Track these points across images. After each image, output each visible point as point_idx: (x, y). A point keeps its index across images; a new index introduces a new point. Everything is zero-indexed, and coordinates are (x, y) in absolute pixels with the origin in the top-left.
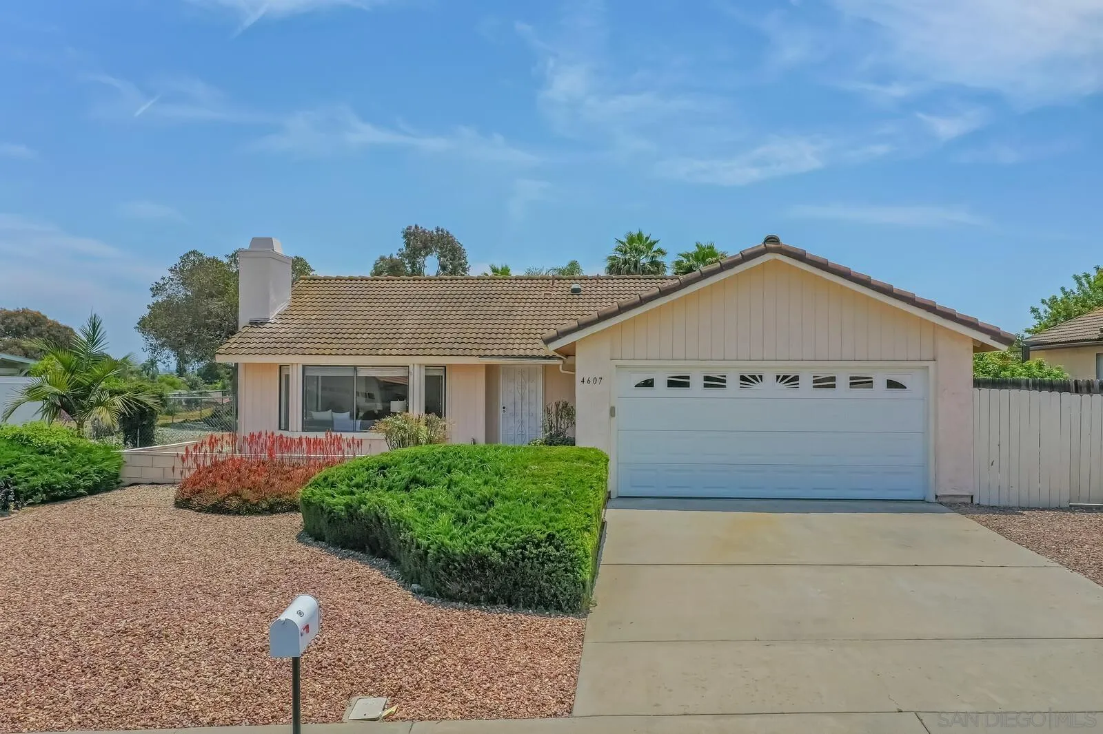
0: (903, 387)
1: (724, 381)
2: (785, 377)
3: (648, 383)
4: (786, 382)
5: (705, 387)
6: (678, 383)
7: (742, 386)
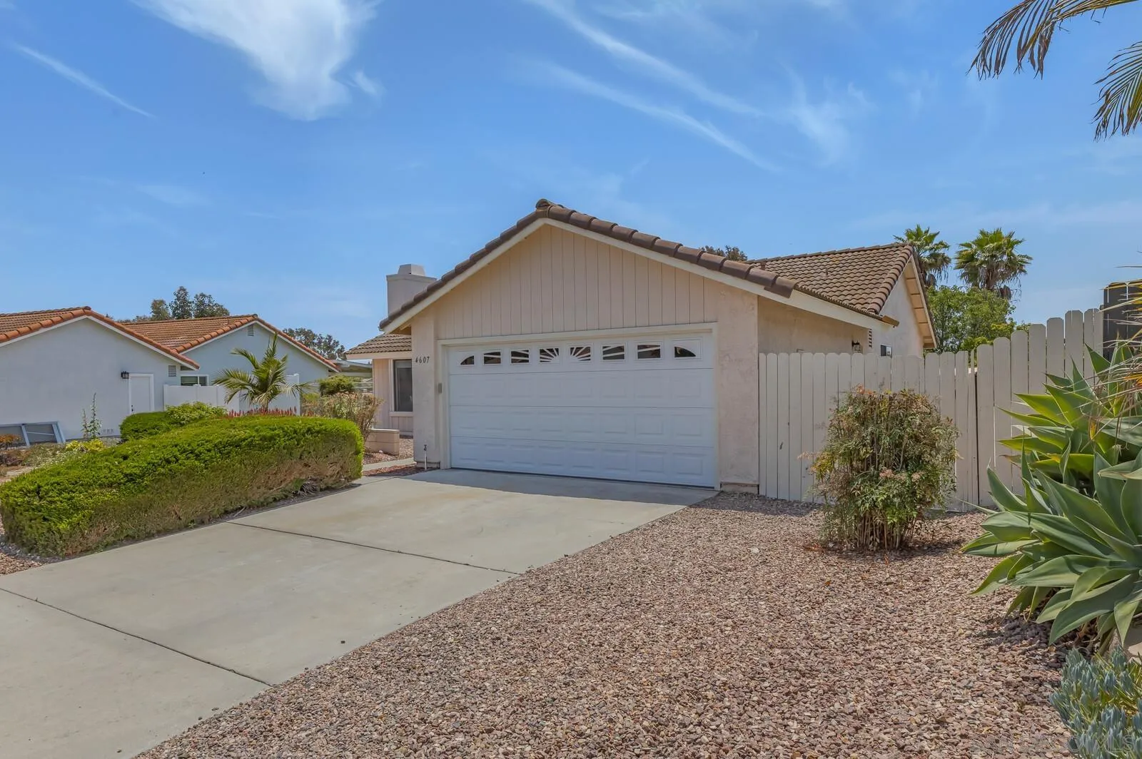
0: (692, 355)
1: (527, 356)
2: (578, 349)
3: (469, 361)
4: (579, 355)
5: (512, 362)
6: (492, 359)
7: (542, 360)
